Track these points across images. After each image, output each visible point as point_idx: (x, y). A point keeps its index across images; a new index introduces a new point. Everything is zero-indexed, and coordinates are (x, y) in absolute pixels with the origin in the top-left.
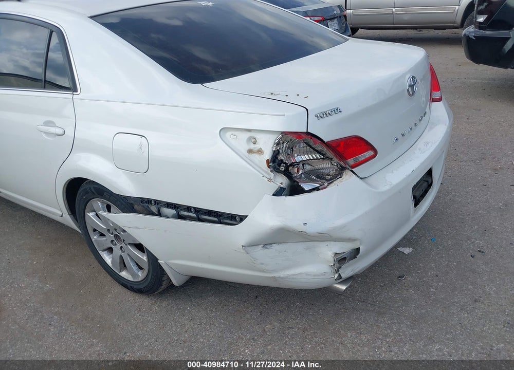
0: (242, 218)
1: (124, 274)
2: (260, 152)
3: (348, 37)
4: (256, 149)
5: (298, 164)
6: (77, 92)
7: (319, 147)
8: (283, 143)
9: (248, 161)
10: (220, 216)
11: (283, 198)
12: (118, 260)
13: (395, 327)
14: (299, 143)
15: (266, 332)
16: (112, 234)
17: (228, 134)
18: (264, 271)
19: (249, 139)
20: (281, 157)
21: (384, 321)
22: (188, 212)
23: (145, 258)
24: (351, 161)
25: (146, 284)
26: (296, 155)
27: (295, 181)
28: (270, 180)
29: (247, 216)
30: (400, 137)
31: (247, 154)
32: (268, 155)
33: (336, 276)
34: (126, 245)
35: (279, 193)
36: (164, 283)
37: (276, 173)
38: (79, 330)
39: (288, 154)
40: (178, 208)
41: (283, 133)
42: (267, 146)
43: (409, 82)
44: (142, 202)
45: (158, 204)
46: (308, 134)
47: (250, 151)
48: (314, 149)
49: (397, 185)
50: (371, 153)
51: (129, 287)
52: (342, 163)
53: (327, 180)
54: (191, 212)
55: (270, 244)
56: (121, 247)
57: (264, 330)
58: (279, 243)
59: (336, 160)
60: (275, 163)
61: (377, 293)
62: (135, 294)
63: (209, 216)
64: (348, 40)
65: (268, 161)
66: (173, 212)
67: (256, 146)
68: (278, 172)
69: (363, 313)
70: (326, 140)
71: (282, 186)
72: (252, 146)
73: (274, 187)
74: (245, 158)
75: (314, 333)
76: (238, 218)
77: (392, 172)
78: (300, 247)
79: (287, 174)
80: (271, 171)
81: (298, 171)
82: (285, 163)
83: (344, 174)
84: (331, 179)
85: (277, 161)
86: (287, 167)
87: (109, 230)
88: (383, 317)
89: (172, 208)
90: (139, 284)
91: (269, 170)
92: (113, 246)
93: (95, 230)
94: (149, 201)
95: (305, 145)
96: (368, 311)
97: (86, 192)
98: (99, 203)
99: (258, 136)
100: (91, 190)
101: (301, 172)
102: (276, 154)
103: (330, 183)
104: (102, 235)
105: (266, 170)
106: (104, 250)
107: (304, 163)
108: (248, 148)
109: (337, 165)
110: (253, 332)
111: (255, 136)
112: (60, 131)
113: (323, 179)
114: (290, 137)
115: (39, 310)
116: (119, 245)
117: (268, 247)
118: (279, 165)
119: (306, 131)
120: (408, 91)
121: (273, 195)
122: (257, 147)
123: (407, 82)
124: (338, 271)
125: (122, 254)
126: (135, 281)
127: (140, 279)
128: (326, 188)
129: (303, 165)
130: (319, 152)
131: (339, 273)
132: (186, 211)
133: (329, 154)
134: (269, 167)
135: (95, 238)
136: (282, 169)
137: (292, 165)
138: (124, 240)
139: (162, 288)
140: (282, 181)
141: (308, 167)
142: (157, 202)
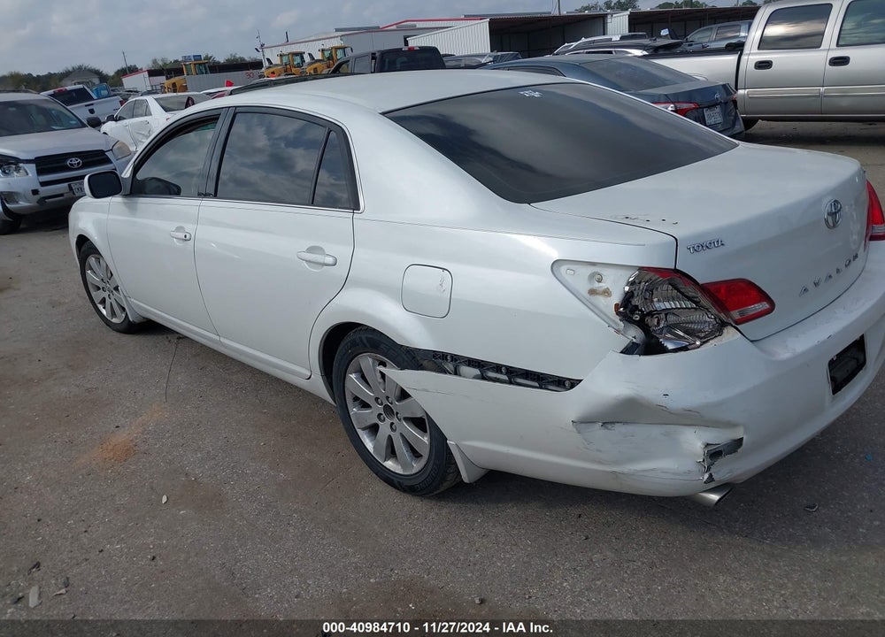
0: (574, 383)
1: (389, 464)
2: (607, 293)
3: (737, 142)
4: (602, 289)
5: (659, 312)
6: (359, 210)
7: (691, 291)
8: (640, 283)
9: (589, 305)
10: (543, 379)
11: (636, 357)
12: (384, 443)
13: (796, 577)
14: (662, 284)
15: (594, 563)
16: (381, 404)
17: (563, 269)
18: (600, 462)
19: (592, 276)
20: (635, 301)
21: (779, 566)
22: (497, 372)
23: (426, 439)
24: (736, 314)
25: (421, 479)
26: (656, 300)
27: (653, 337)
28: (618, 331)
29: (581, 381)
30: (811, 286)
31: (587, 296)
32: (617, 298)
33: (706, 476)
34: (400, 420)
35: (629, 350)
36: (450, 477)
37: (626, 323)
38: (328, 535)
39: (646, 299)
40: (483, 366)
41: (641, 269)
42: (617, 286)
43: (828, 208)
44: (434, 357)
45: (456, 360)
46: (676, 271)
47: (592, 292)
48: (683, 294)
49: (803, 353)
50: (765, 306)
51: (396, 482)
52: (722, 316)
53: (700, 338)
54: (501, 373)
55: (613, 423)
56: (392, 424)
57: (592, 560)
58: (625, 423)
59: (714, 310)
60: (627, 310)
61: (770, 526)
62: (403, 494)
63: (526, 378)
64: (737, 145)
65: (617, 305)
66: (477, 372)
67: (601, 284)
68: (630, 322)
69: (745, 552)
70: (701, 282)
71: (634, 340)
72: (596, 285)
73: (624, 342)
74: (585, 301)
75: (667, 570)
76: (567, 383)
77: (797, 337)
78: (656, 431)
79: (642, 324)
80: (620, 320)
81: (658, 323)
82: (640, 310)
83: (725, 331)
84: (704, 337)
85: (630, 306)
86: (643, 316)
87: (377, 399)
88: (777, 561)
89: (474, 366)
90: (410, 479)
91: (617, 318)
92: (380, 423)
93: (356, 399)
94: (444, 356)
95: (670, 287)
96: (753, 549)
97: (354, 344)
98: (370, 360)
99: (605, 272)
100: (361, 341)
101: (662, 326)
102: (628, 298)
103: (704, 343)
104: (365, 405)
105: (614, 318)
106: (363, 429)
107: (667, 312)
108: (589, 287)
109: (715, 319)
110: (575, 561)
111: (601, 272)
112: (329, 260)
113: (694, 336)
114: (651, 275)
115: (272, 504)
116: (388, 421)
117: (609, 426)
118: (633, 312)
119: (673, 267)
120: (826, 221)
121: (622, 352)
122: (603, 285)
123: (825, 207)
124: (709, 468)
125: (392, 434)
126: (406, 473)
127: (414, 471)
128: (698, 347)
129: (666, 315)
130: (689, 299)
131: (711, 471)
132: (493, 371)
133: (705, 302)
134: (618, 313)
135: (354, 410)
136: (637, 317)
137: (651, 314)
138: (397, 413)
139: (446, 485)
140: (635, 334)
141: (672, 319)
142: (455, 358)
